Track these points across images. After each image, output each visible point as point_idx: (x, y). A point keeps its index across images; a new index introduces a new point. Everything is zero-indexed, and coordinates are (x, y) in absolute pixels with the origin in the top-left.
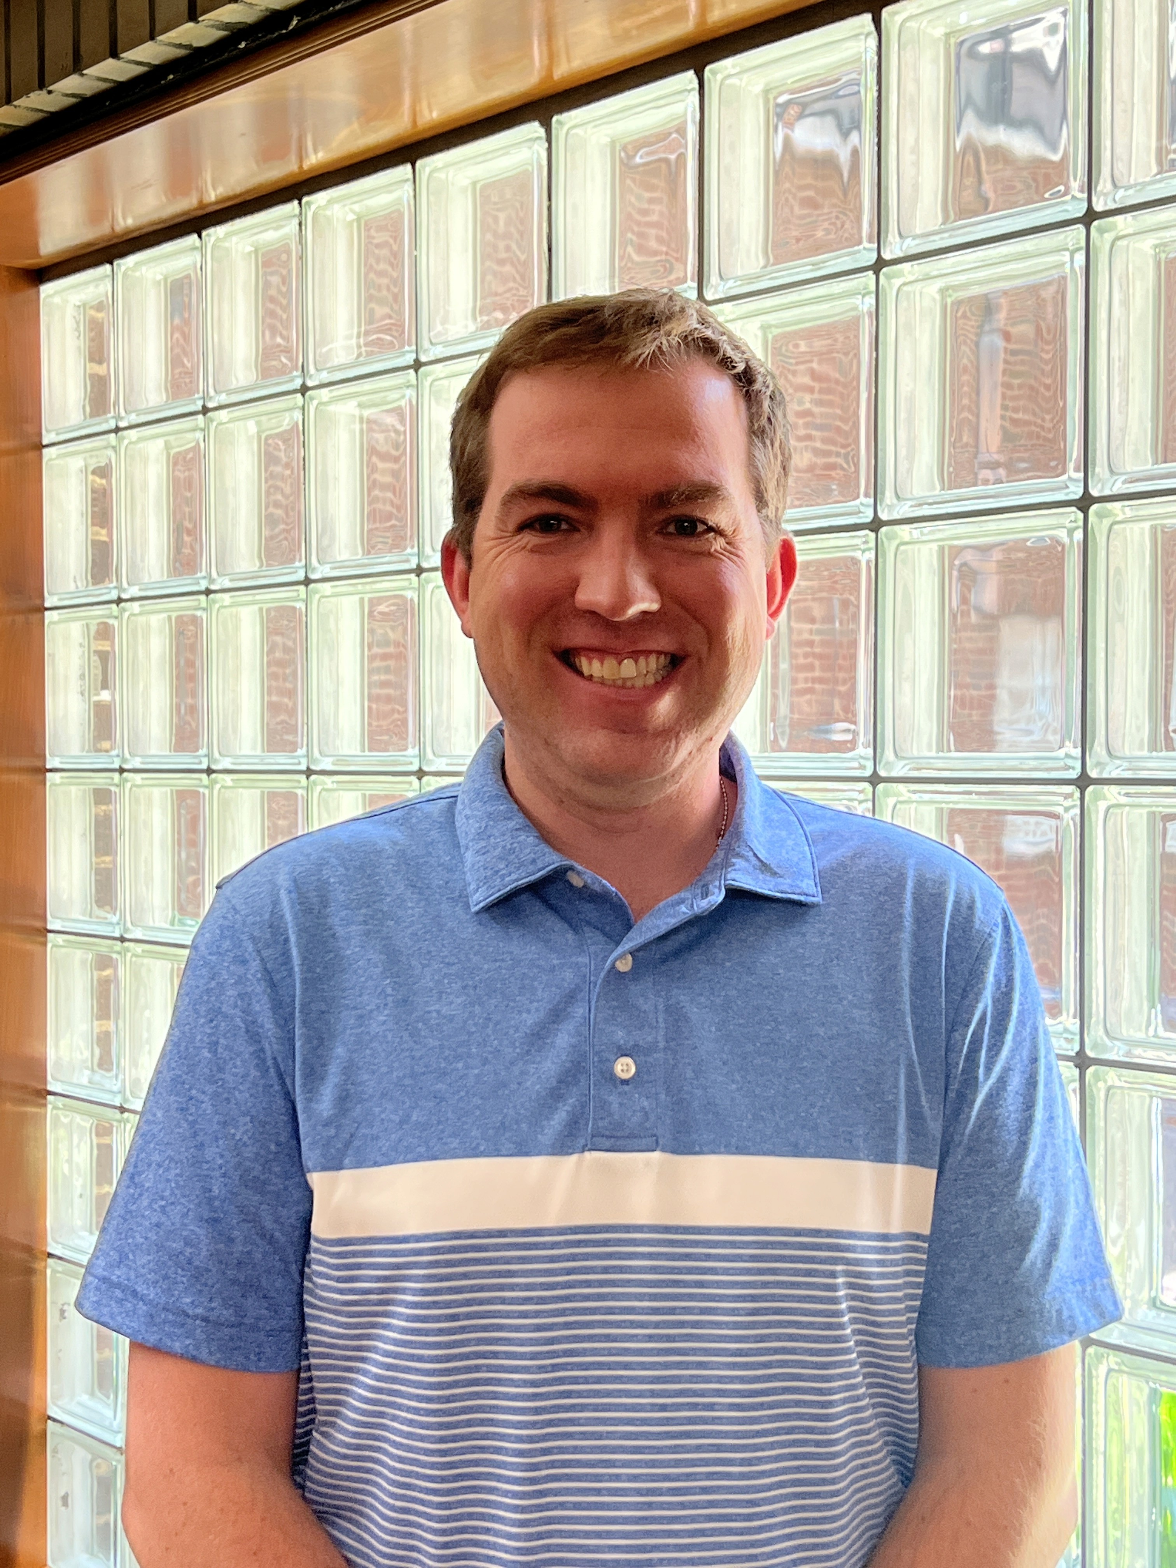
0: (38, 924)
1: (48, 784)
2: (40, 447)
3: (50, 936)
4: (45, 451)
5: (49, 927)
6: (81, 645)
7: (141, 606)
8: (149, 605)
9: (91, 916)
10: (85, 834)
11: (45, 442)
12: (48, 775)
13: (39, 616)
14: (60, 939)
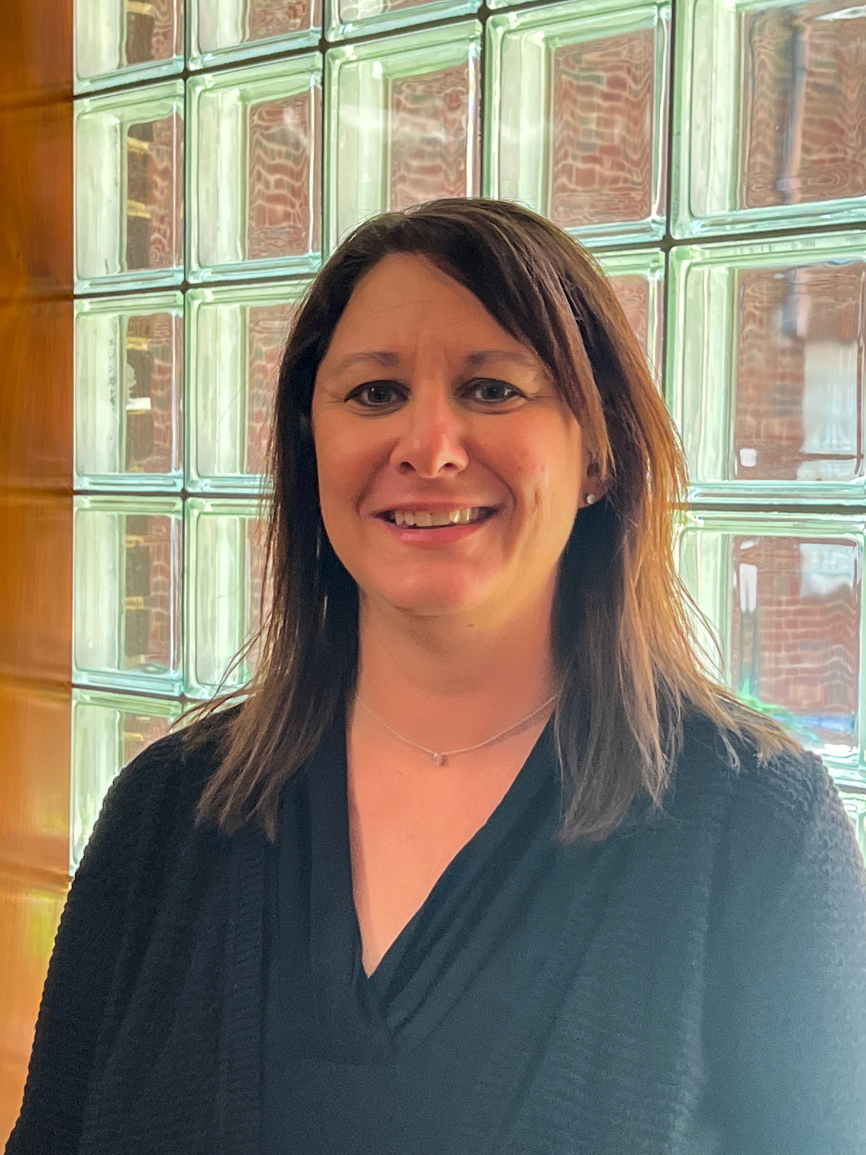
0: (61, 677)
1: (75, 509)
2: (71, 98)
3: (76, 691)
4: (77, 103)
5: (74, 681)
6: (112, 342)
7: (214, 292)
8: (226, 293)
9: (119, 668)
10: (113, 571)
11: (77, 91)
12: (76, 498)
13: (68, 304)
14: (87, 695)
